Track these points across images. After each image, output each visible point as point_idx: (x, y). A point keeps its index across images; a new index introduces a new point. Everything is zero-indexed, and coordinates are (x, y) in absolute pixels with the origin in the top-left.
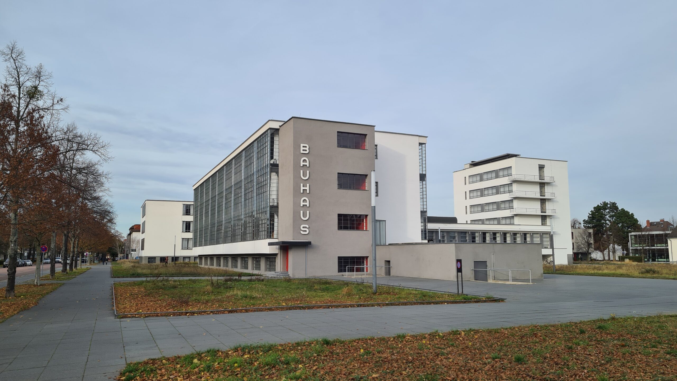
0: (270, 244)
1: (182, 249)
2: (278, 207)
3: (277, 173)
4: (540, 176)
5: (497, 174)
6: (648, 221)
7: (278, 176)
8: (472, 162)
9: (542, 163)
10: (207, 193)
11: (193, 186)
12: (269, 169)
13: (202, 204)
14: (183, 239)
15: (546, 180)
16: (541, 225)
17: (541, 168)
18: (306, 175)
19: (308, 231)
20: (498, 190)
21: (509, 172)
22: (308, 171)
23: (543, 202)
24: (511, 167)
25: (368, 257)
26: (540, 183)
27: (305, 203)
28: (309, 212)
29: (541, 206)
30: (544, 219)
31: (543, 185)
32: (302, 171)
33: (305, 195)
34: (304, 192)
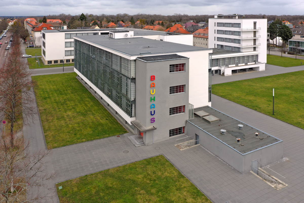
2: (135, 101)
5: (232, 25)
7: (135, 84)
8: (219, 15)
9: (255, 20)
12: (130, 80)
14: (65, 51)
15: (257, 30)
16: (253, 51)
17: (255, 23)
18: (153, 92)
19: (154, 120)
20: (233, 33)
21: (239, 26)
22: (155, 90)
23: (255, 40)
24: (240, 24)
25: (185, 127)
26: (254, 31)
27: (153, 106)
28: (154, 111)
29: (254, 42)
30: (255, 49)
31: (255, 32)
32: (151, 90)
33: (153, 102)
34: (152, 101)
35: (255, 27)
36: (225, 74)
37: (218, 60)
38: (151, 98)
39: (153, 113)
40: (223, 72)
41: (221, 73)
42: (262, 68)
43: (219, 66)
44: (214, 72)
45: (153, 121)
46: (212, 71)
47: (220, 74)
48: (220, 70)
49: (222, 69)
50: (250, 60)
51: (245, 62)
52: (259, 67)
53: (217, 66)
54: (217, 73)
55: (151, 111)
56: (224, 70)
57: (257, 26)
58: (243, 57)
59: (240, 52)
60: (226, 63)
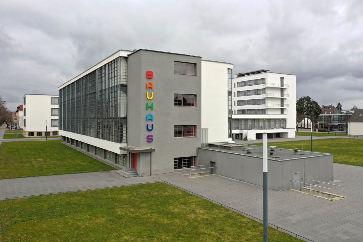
0: (121, 148)
1: (52, 126)
2: (127, 119)
3: (126, 92)
4: (281, 84)
5: (256, 82)
6: (323, 106)
7: (127, 94)
8: (239, 73)
9: (282, 76)
10: (68, 95)
11: (58, 88)
12: (119, 88)
13: (64, 102)
14: (52, 120)
15: (285, 87)
16: (280, 113)
17: (282, 79)
18: (151, 96)
19: (152, 139)
20: (256, 92)
21: (264, 82)
22: (152, 93)
23: (282, 100)
24: (265, 79)
25: (196, 156)
26: (281, 88)
27: (150, 118)
28: (152, 124)
29: (281, 102)
30: (282, 111)
31: (282, 90)
32: (148, 93)
33: (150, 112)
34: (149, 109)
35: (282, 84)
36: (248, 138)
37: (239, 121)
38: (148, 104)
39: (150, 128)
40: (246, 136)
41: (243, 138)
42: (291, 134)
43: (241, 129)
44: (234, 136)
45: (150, 139)
46: (232, 135)
47: (242, 140)
48: (242, 134)
49: (244, 132)
50: (277, 125)
51: (271, 127)
52: (287, 133)
53: (238, 128)
54: (238, 138)
55: (148, 125)
56: (247, 134)
57: (285, 83)
58: (269, 120)
59: (265, 114)
60: (249, 126)
